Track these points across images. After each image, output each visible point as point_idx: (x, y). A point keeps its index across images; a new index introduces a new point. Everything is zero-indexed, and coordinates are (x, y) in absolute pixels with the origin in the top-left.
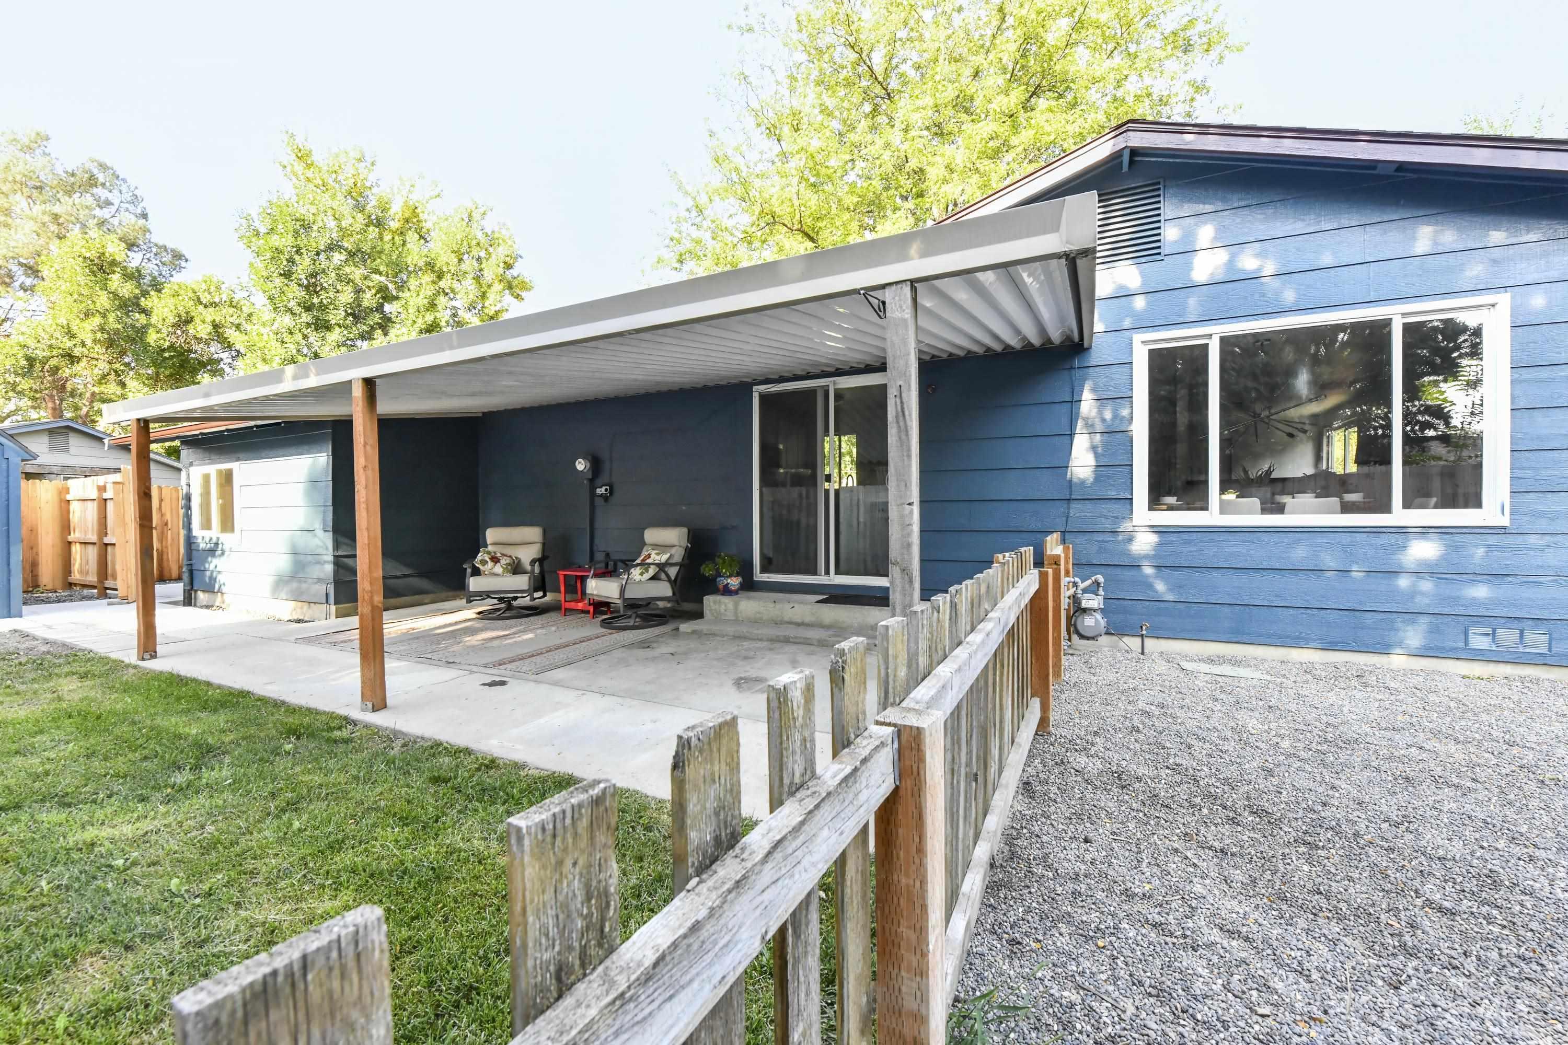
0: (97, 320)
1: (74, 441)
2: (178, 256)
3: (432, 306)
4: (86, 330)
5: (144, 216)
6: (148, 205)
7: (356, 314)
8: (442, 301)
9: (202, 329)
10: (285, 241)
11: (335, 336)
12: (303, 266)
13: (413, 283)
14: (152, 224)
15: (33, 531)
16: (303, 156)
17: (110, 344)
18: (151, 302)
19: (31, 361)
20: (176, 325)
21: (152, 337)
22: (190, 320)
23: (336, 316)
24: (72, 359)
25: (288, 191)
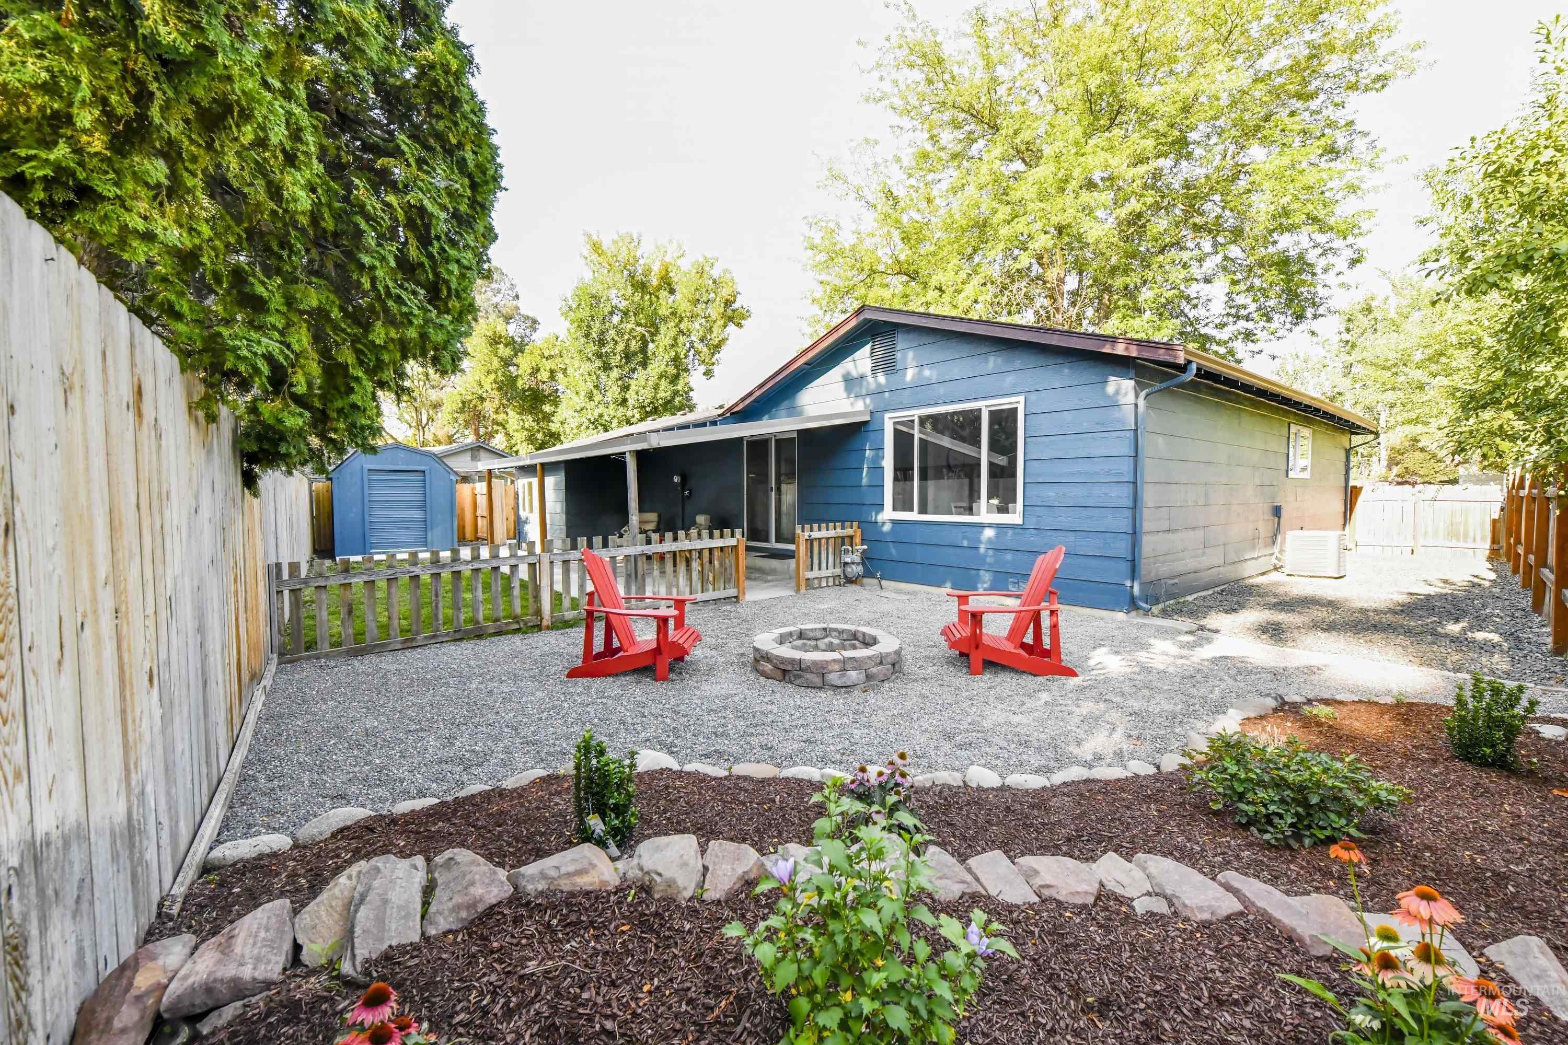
0: (493, 376)
1: (483, 454)
2: (535, 322)
3: (674, 345)
4: (488, 382)
5: (517, 297)
6: (519, 290)
7: (628, 356)
8: (681, 339)
9: (544, 375)
10: (585, 313)
11: (615, 373)
12: (596, 327)
13: (663, 329)
14: (520, 303)
15: (463, 510)
16: (596, 248)
17: (500, 389)
18: (519, 360)
19: (463, 402)
20: (531, 374)
21: (520, 383)
22: (538, 370)
23: (615, 361)
24: (482, 399)
25: (588, 275)
